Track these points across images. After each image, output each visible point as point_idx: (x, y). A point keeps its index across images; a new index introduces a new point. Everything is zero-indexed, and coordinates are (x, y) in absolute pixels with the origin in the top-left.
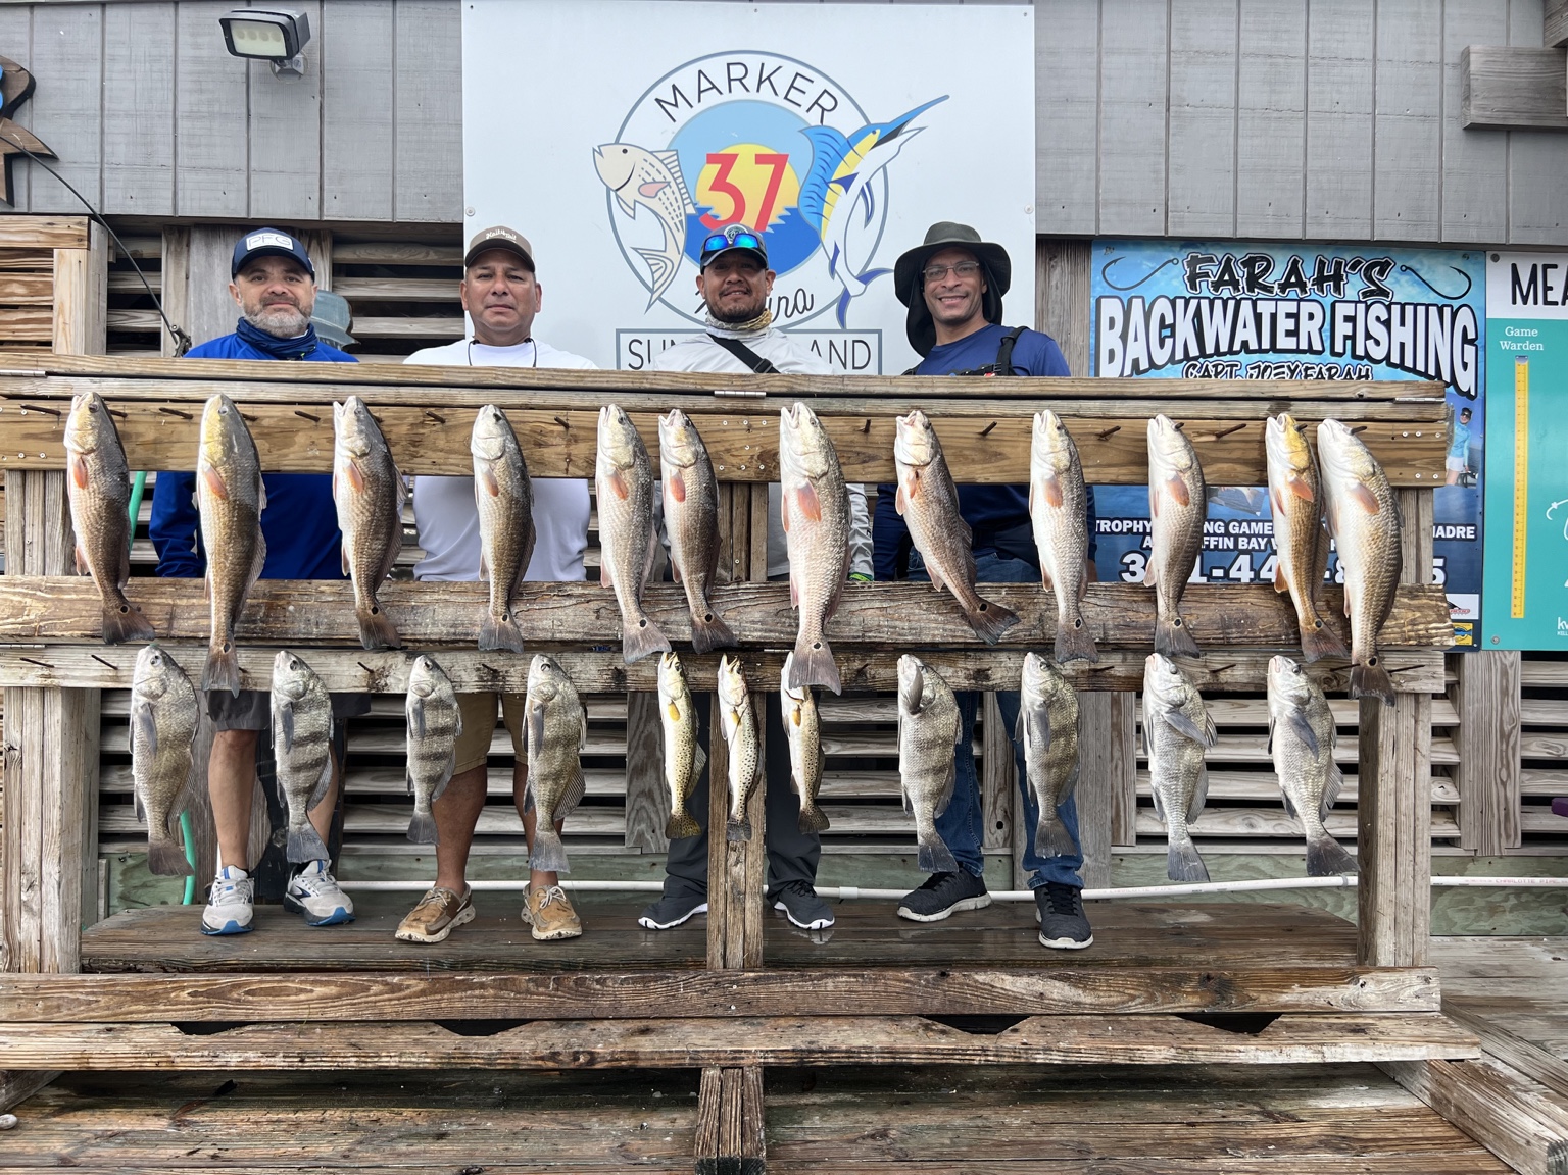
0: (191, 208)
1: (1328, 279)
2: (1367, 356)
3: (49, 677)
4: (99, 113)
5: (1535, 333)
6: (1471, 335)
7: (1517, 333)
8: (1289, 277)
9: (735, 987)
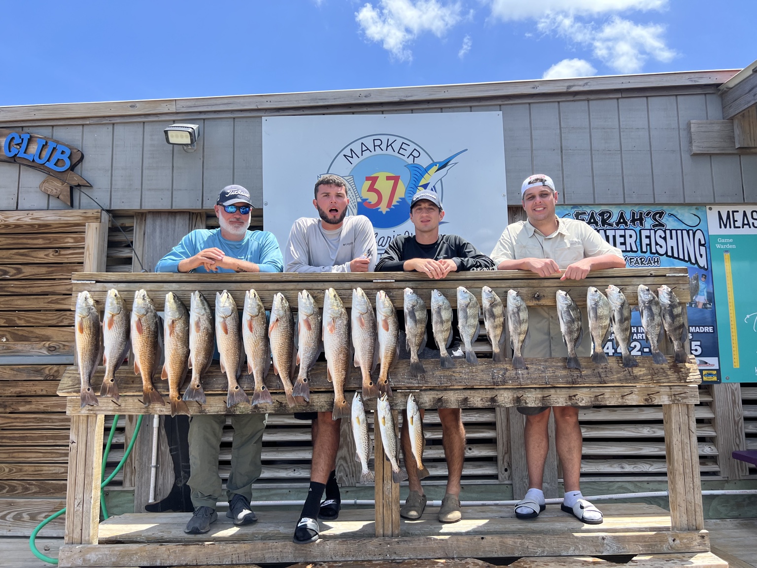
0: (148, 206)
1: (637, 220)
2: (657, 252)
3: (91, 410)
4: (110, 168)
5: (731, 240)
6: (703, 242)
7: (723, 241)
8: (620, 220)
9: (389, 546)
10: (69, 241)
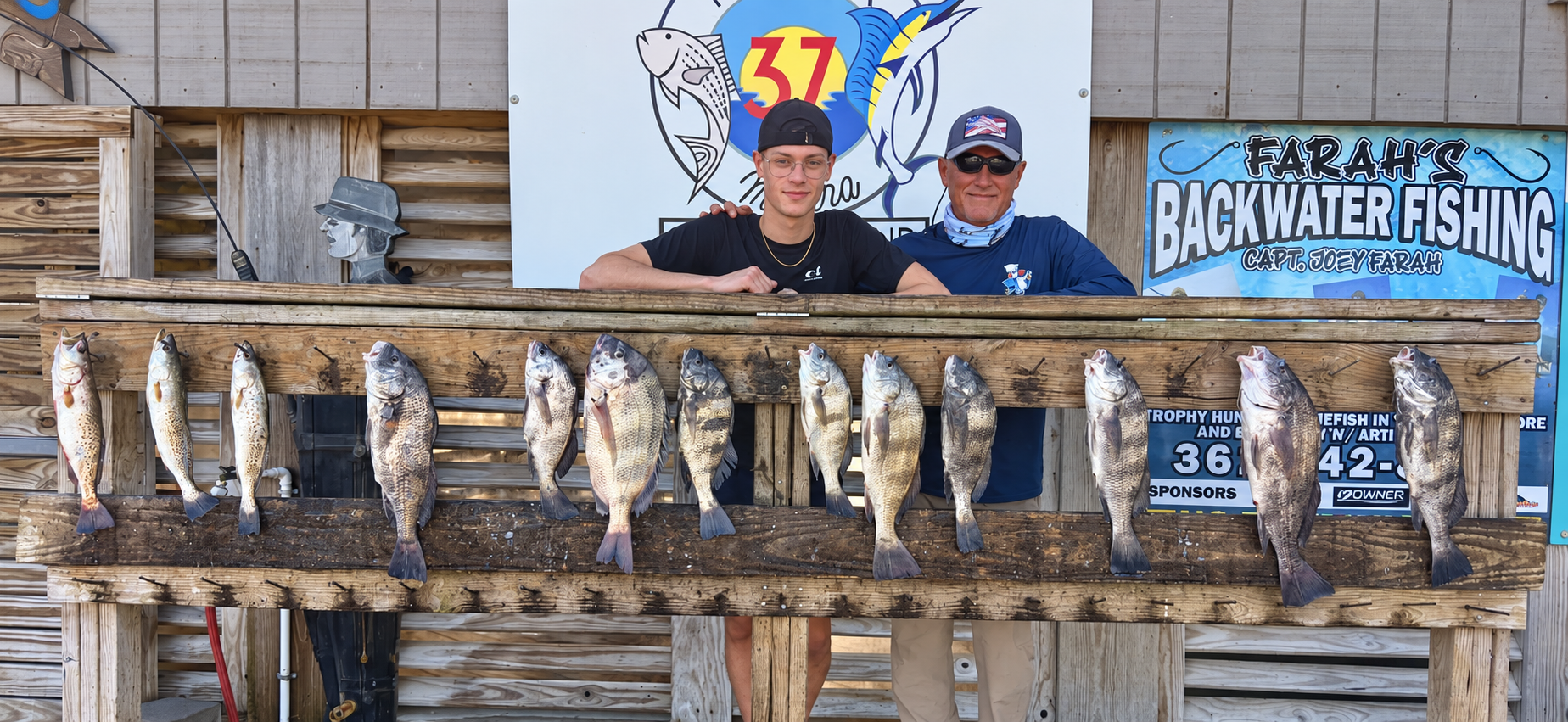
0: (241, 99)
1: (1399, 161)
2: (1438, 241)
4: (153, 6)
6: (1548, 219)
8: (1356, 161)
10: (68, 178)
